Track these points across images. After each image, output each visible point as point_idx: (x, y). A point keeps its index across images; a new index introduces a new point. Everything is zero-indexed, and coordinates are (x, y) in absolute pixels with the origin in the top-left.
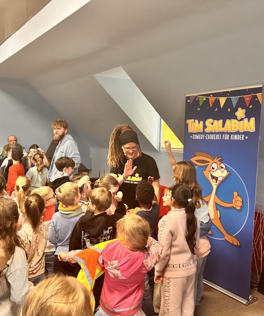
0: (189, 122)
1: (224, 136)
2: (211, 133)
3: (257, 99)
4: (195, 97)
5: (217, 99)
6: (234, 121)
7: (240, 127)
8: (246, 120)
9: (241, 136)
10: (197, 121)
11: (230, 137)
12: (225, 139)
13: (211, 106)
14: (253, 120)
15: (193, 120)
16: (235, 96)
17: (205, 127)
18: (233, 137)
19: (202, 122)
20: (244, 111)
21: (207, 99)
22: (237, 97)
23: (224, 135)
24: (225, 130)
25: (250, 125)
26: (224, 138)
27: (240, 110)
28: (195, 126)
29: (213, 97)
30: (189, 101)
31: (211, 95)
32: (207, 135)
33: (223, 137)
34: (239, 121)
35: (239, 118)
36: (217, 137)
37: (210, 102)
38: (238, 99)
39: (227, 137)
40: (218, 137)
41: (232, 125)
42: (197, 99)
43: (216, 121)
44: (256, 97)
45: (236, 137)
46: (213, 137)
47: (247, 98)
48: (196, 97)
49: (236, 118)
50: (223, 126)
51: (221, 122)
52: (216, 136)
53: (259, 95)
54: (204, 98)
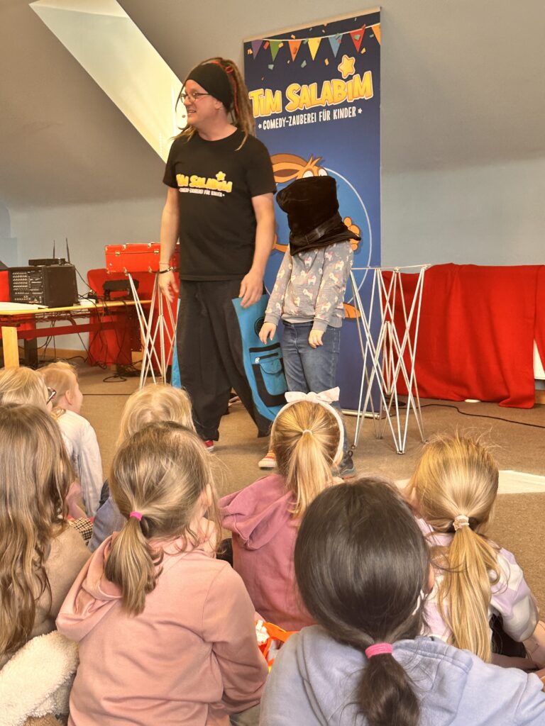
0: (254, 95)
1: (322, 114)
2: (298, 112)
3: (372, 36)
4: (261, 44)
5: (305, 43)
6: (336, 82)
7: (347, 93)
8: (357, 77)
9: (351, 110)
10: (269, 91)
11: (331, 116)
12: (324, 120)
13: (294, 57)
14: (368, 75)
15: (261, 91)
16: (336, 33)
17: (285, 101)
18: (337, 114)
19: (278, 93)
20: (353, 60)
21: (286, 44)
22: (338, 35)
23: (320, 113)
24: (321, 102)
25: (363, 87)
26: (322, 118)
27: (345, 58)
28: (265, 102)
29: (296, 38)
30: (251, 52)
31: (293, 36)
32: (290, 117)
33: (320, 116)
34: (346, 80)
35: (345, 76)
36: (309, 119)
37: (292, 50)
38: (341, 38)
39: (326, 116)
40: (311, 119)
41: (334, 91)
42: (266, 47)
43: (305, 86)
44: (371, 31)
45: (343, 114)
46: (301, 120)
47: (357, 36)
48: (264, 42)
49: (339, 76)
50: (319, 96)
51: (314, 86)
52: (306, 117)
53: (375, 27)
54: (279, 43)
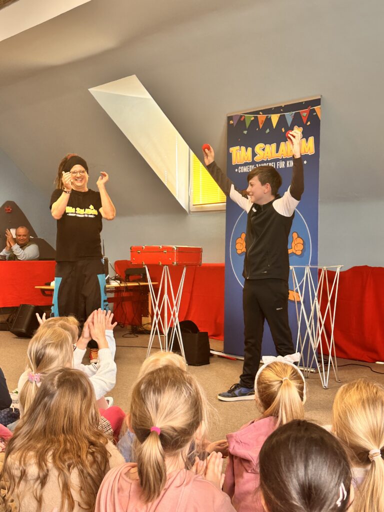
0: (234, 150)
1: (279, 164)
2: (262, 162)
3: (315, 114)
4: (239, 117)
5: (269, 117)
8: (304, 140)
10: (243, 148)
11: (286, 164)
12: (280, 167)
13: (261, 126)
14: (311, 139)
15: (238, 147)
16: (290, 112)
17: (254, 154)
18: (289, 164)
19: (250, 149)
20: (301, 129)
21: (256, 118)
22: (292, 113)
24: (279, 156)
25: (309, 147)
28: (240, 155)
29: (263, 114)
30: (232, 122)
31: (261, 113)
37: (260, 122)
38: (293, 115)
39: (282, 165)
41: (287, 149)
42: (242, 119)
43: (268, 146)
44: (314, 111)
47: (304, 113)
48: (241, 116)
50: (277, 152)
51: (274, 145)
53: (317, 108)
54: (251, 117)
